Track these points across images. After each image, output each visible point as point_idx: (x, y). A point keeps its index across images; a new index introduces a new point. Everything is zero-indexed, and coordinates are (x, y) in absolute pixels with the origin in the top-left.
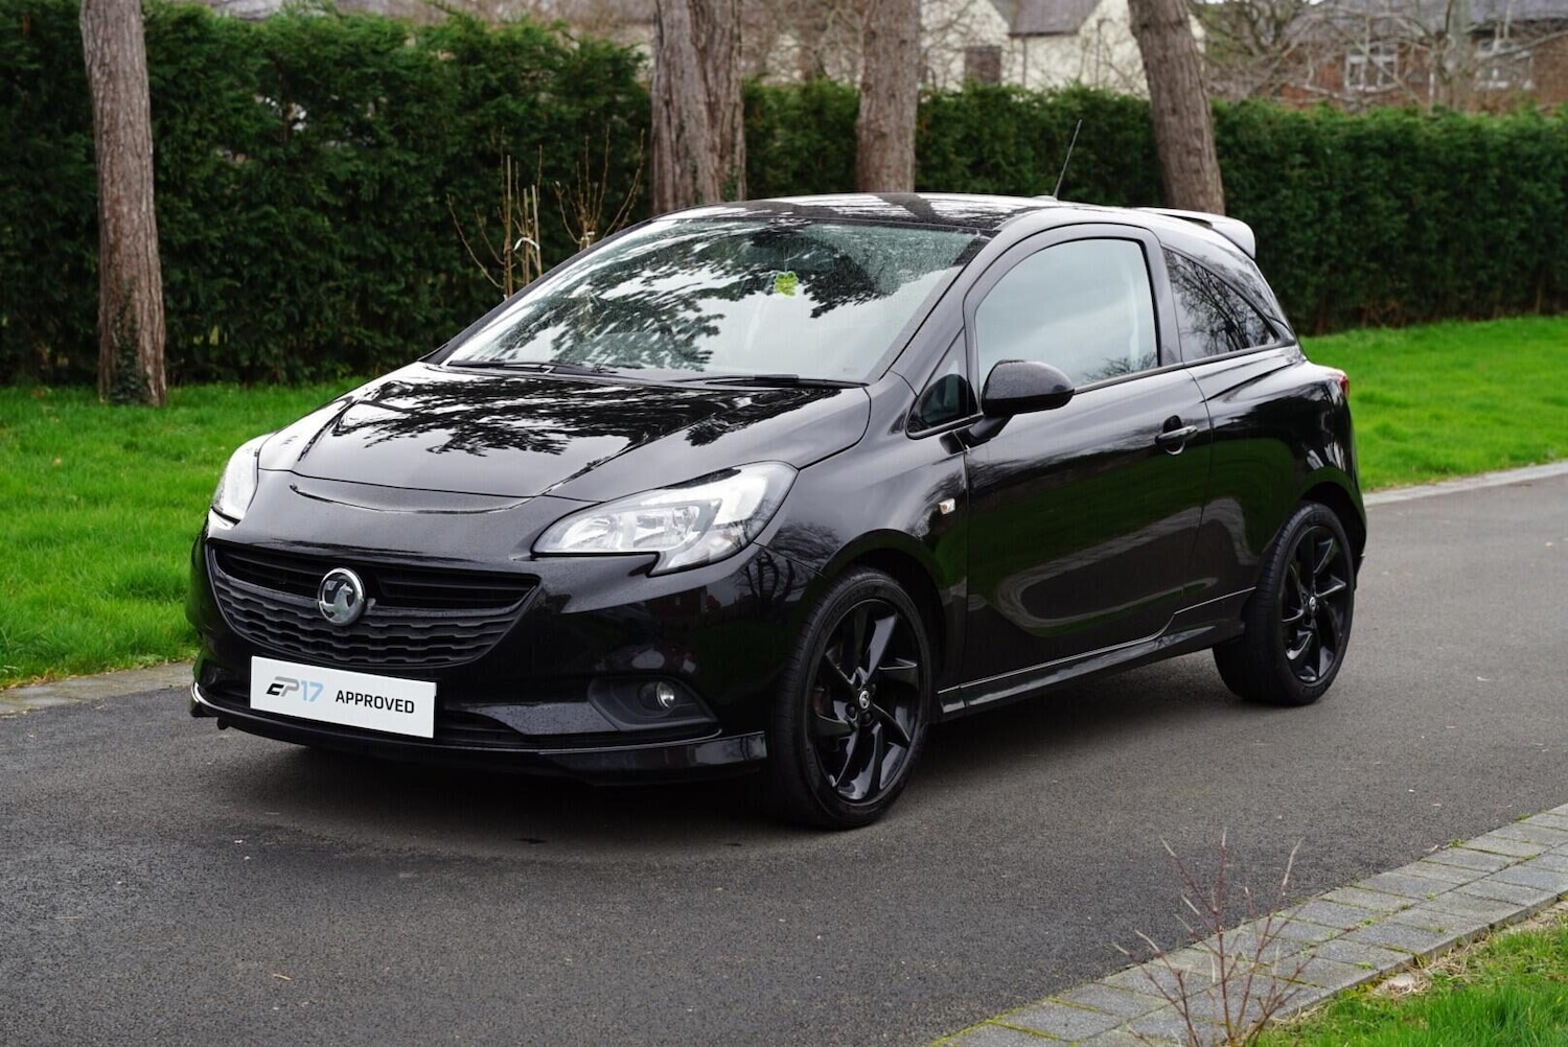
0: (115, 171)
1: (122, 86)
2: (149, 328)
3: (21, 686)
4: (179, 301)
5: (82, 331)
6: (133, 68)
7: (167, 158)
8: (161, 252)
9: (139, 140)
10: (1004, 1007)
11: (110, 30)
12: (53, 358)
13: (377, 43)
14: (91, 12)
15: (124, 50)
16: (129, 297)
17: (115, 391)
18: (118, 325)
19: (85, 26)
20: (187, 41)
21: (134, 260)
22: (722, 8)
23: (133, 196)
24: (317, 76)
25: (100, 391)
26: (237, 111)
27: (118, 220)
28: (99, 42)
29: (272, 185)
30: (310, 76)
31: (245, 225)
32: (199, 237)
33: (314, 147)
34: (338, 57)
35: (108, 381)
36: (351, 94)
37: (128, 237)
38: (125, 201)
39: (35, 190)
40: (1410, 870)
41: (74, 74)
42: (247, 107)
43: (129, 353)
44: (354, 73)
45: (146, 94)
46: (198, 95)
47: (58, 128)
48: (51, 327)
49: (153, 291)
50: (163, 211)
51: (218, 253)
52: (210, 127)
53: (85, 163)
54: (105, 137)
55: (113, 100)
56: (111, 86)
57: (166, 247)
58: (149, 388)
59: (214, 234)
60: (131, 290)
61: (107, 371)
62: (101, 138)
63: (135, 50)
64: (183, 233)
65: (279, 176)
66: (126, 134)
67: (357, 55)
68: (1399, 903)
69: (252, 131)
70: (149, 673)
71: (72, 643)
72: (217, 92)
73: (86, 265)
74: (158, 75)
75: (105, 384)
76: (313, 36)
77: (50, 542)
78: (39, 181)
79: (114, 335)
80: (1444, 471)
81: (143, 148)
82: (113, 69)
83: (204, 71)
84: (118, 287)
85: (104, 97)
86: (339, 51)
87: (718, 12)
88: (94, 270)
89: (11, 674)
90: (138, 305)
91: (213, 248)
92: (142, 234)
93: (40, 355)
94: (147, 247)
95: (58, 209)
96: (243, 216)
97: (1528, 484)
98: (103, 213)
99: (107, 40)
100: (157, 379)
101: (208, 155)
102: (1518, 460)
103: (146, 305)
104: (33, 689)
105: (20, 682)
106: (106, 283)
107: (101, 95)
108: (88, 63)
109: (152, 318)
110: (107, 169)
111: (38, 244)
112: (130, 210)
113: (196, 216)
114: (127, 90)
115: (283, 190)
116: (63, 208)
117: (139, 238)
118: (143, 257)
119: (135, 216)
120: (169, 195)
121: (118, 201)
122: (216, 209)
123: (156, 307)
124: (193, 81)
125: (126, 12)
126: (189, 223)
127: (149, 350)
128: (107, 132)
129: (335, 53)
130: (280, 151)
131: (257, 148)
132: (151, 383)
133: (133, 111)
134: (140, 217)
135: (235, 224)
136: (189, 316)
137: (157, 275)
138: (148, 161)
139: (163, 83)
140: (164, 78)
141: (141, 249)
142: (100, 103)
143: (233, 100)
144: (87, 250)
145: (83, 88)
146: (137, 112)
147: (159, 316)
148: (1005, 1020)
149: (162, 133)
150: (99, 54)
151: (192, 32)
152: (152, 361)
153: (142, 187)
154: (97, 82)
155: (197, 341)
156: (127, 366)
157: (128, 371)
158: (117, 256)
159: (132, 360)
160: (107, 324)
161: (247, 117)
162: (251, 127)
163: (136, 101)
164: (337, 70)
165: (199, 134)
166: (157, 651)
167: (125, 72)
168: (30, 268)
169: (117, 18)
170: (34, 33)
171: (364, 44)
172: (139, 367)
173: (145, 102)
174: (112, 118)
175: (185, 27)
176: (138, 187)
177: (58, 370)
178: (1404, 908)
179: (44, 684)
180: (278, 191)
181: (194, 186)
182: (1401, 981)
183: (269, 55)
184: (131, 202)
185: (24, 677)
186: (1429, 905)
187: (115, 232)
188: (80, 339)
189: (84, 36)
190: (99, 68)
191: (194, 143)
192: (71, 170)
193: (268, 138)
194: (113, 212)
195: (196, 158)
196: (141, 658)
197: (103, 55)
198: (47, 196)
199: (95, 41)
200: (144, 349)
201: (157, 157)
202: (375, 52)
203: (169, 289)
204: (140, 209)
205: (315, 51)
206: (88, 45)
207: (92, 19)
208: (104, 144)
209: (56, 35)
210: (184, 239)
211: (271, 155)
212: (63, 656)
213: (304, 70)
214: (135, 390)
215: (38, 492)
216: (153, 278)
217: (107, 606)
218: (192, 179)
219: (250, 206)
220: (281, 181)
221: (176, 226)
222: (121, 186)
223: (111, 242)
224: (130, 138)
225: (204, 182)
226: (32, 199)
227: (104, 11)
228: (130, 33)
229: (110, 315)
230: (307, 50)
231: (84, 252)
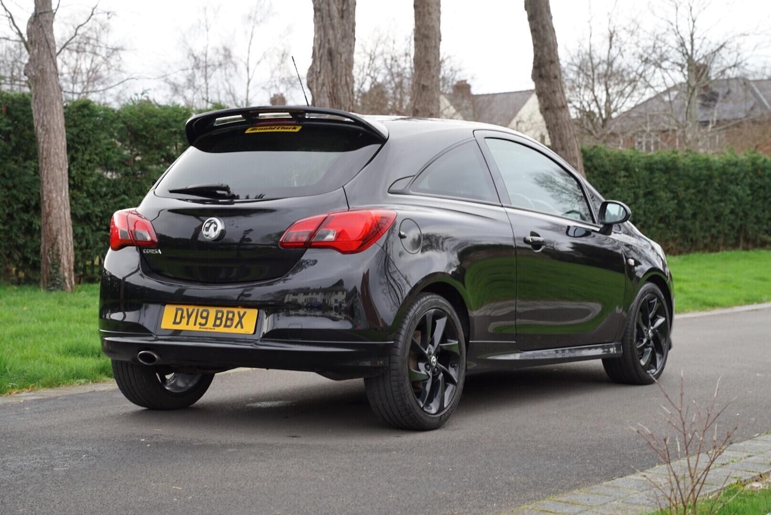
0: (49, 176)
1: (52, 135)
2: (66, 254)
3: (17, 393)
4: (80, 243)
5: (32, 258)
6: (58, 126)
7: (74, 173)
8: (72, 218)
9: (61, 162)
10: (553, 493)
11: (47, 109)
12: (17, 272)
13: (177, 116)
14: (37, 100)
15: (54, 119)
16: (56, 239)
17: (49, 285)
18: (51, 252)
19: (34, 107)
20: (84, 116)
21: (59, 220)
22: (344, 97)
23: (58, 189)
24: (147, 132)
25: (42, 285)
26: (108, 149)
27: (50, 201)
28: (41, 115)
29: (126, 185)
30: (144, 133)
31: (113, 205)
32: (90, 211)
33: (146, 167)
34: (158, 123)
35: (46, 280)
36: (164, 141)
37: (55, 209)
38: (54, 191)
39: (9, 189)
40: (748, 443)
41: (28, 132)
42: (114, 148)
43: (56, 266)
44: (166, 131)
45: (65, 139)
46: (89, 142)
47: (21, 159)
48: (16, 257)
49: (68, 235)
50: (72, 198)
51: (99, 219)
52: (95, 157)
53: (34, 175)
54: (44, 160)
55: (48, 142)
56: (47, 136)
57: (73, 215)
58: (66, 284)
59: (97, 210)
60: (57, 235)
61: (45, 276)
62: (42, 161)
63: (59, 118)
64: (82, 209)
65: (129, 181)
66: (54, 158)
67: (166, 122)
68: (745, 454)
69: (115, 160)
70: (83, 387)
71: (43, 373)
72: (99, 140)
73: (34, 226)
74: (69, 132)
75: (44, 282)
76: (145, 113)
77: (26, 336)
78: (10, 184)
79: (48, 257)
80: (713, 305)
81: (63, 165)
82: (48, 127)
83: (92, 130)
84: (51, 234)
85: (43, 142)
86: (158, 120)
87: (342, 99)
88: (38, 228)
89: (13, 387)
90: (61, 242)
91: (97, 216)
92: (62, 208)
93: (11, 271)
94: (65, 214)
95: (20, 199)
96: (112, 201)
97: (756, 310)
98: (43, 198)
99: (45, 114)
100: (70, 279)
101: (94, 170)
102: (748, 301)
103: (65, 243)
104: (24, 394)
105: (17, 391)
106: (44, 232)
107: (42, 140)
108: (35, 125)
109: (68, 249)
110: (45, 176)
111: (11, 216)
112: (57, 196)
113: (88, 201)
114: (55, 137)
115: (131, 188)
116: (23, 197)
117: (61, 210)
118: (63, 219)
119: (59, 198)
120: (75, 191)
121: (50, 191)
122: (98, 197)
123: (70, 243)
124: (87, 135)
125: (55, 100)
126: (85, 204)
127: (66, 265)
128: (45, 158)
129: (156, 121)
130: (129, 169)
131: (118, 168)
132: (67, 281)
133: (58, 147)
134: (61, 199)
135: (107, 204)
136: (85, 251)
137: (70, 228)
138: (65, 172)
139: (72, 136)
140: (72, 134)
141: (62, 214)
142: (41, 145)
143: (106, 144)
144: (34, 218)
145: (33, 139)
146: (60, 148)
147: (71, 248)
148: (556, 498)
149: (72, 160)
150: (41, 121)
151: (86, 112)
152: (67, 270)
153: (63, 184)
154: (40, 134)
155: (89, 263)
156: (55, 273)
157: (56, 275)
158: (50, 218)
159: (57, 270)
160: (45, 252)
161: (113, 152)
162: (116, 157)
163: (60, 143)
164: (157, 130)
165: (89, 161)
166: (86, 377)
167: (54, 129)
168: (7, 227)
169: (50, 103)
170: (8, 112)
171: (170, 117)
172: (61, 273)
173: (64, 143)
174: (48, 151)
175: (83, 109)
176: (60, 184)
177: (20, 279)
178: (749, 456)
179: (30, 392)
180: (129, 188)
181: (87, 186)
182: (756, 485)
183: (124, 123)
184: (57, 192)
185: (19, 389)
186: (762, 455)
187: (49, 207)
188: (31, 263)
189: (33, 112)
190: (41, 127)
191: (87, 165)
192: (27, 179)
193: (124, 162)
194: (48, 197)
195: (88, 172)
196: (78, 381)
197: (43, 121)
198: (14, 192)
199: (39, 114)
200: (64, 264)
201: (69, 171)
202: (176, 121)
203: (76, 237)
204: (61, 195)
205: (146, 121)
206: (35, 116)
207: (37, 104)
208: (44, 165)
209: (19, 113)
210: (82, 213)
211: (125, 171)
212: (38, 379)
213: (142, 130)
214: (59, 285)
215: (17, 318)
216: (68, 229)
217: (58, 359)
218: (86, 183)
219: (115, 195)
220: (130, 184)
221: (79, 206)
222: (52, 184)
223: (47, 212)
224: (56, 161)
225: (93, 184)
226: (7, 194)
227: (44, 100)
228: (57, 110)
229: (47, 248)
230: (143, 120)
231: (33, 219)
